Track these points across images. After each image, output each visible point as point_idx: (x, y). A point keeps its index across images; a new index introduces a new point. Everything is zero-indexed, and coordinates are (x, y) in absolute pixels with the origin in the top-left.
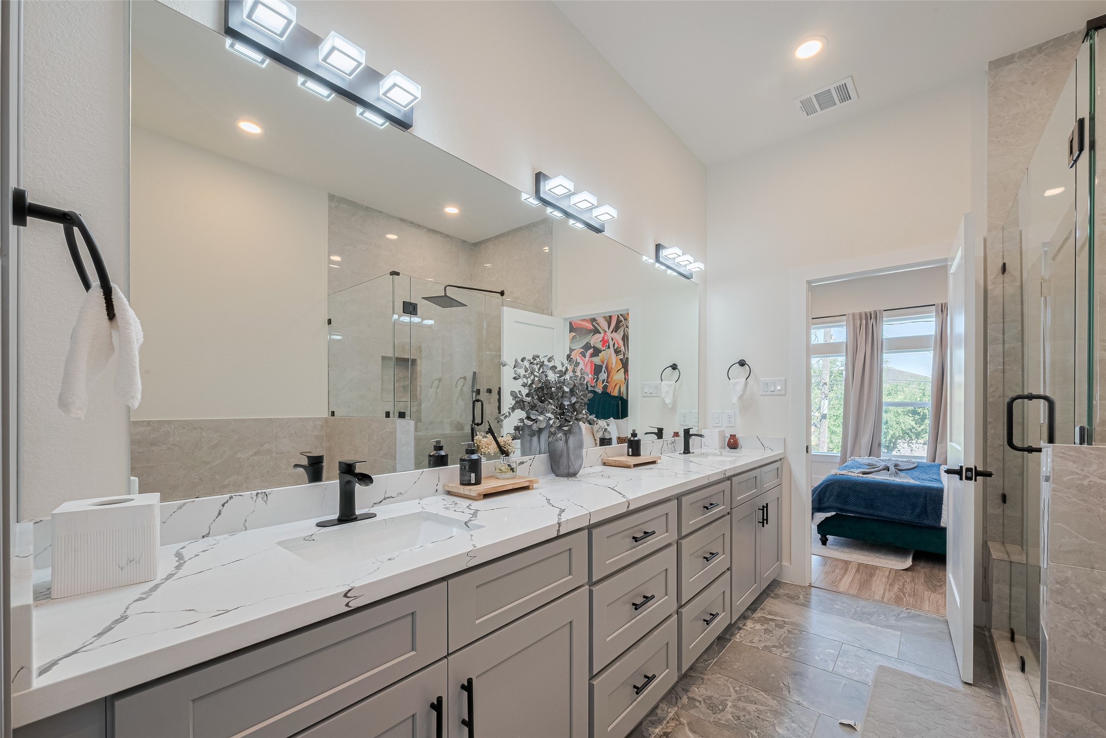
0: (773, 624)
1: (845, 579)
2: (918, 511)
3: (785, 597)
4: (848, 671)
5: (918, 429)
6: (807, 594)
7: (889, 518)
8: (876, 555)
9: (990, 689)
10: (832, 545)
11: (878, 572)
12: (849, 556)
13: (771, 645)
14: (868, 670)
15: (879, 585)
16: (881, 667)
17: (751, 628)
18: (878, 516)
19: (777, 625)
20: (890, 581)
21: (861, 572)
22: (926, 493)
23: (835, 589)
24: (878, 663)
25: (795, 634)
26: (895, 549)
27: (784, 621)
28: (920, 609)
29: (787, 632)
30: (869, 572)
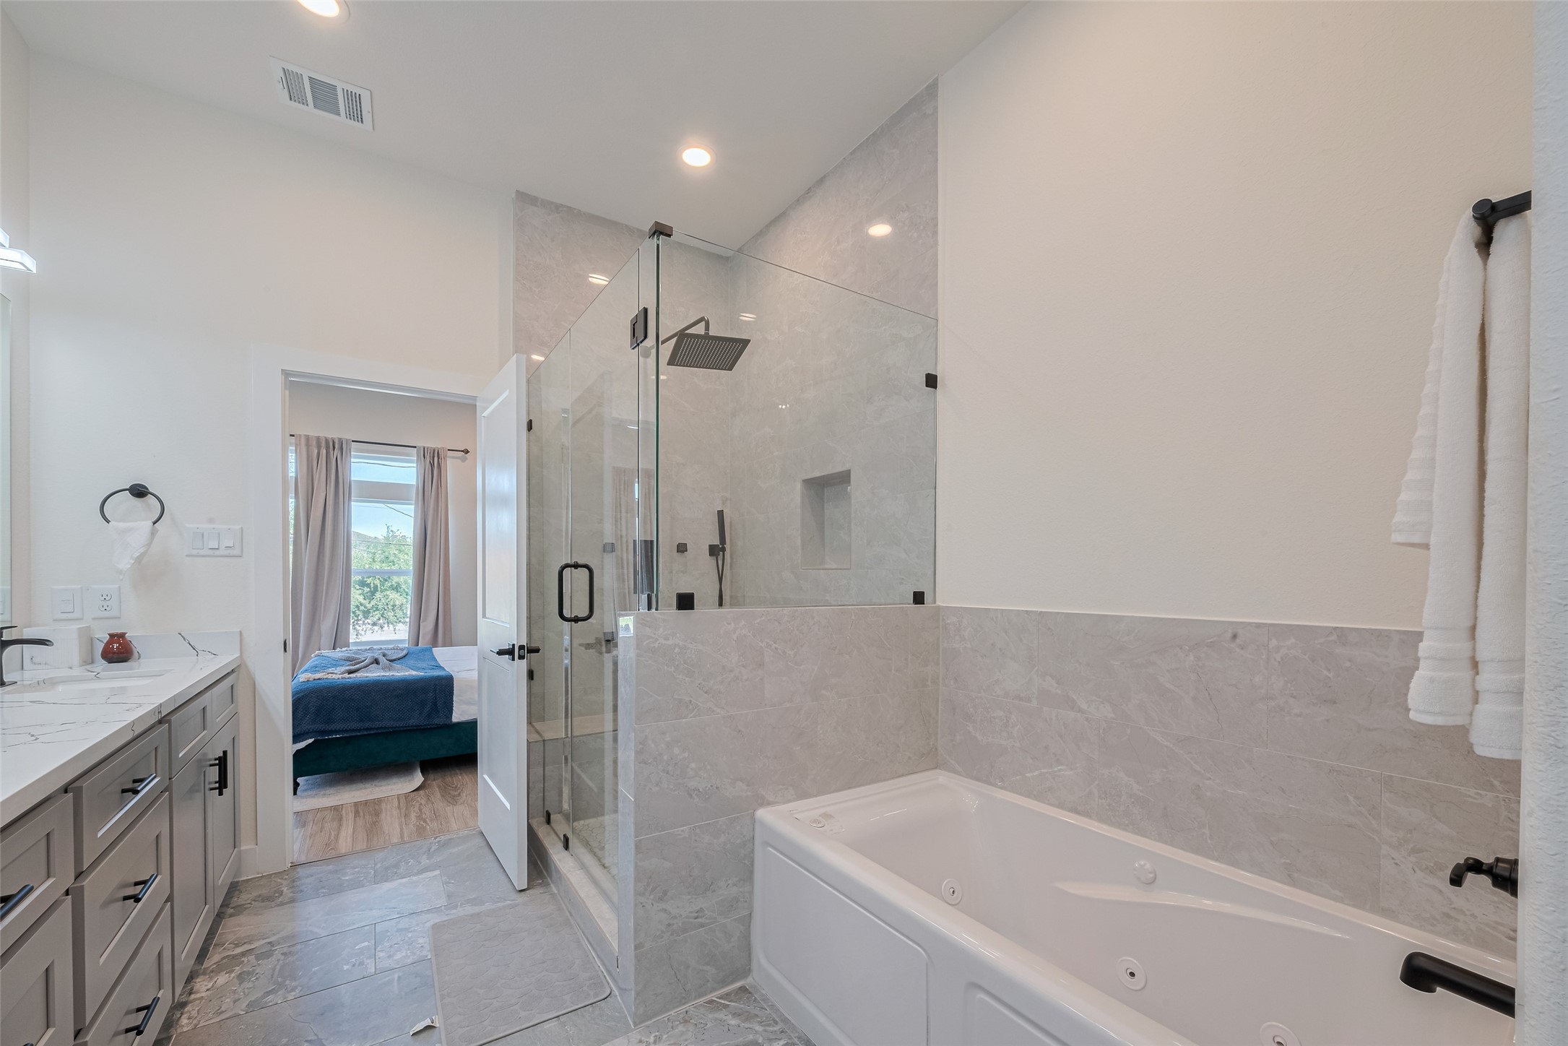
0: (252, 958)
1: (343, 834)
2: (427, 709)
3: (256, 903)
4: (395, 958)
5: (367, 605)
6: (294, 881)
7: (392, 728)
8: (374, 783)
9: (541, 884)
10: (305, 790)
11: (383, 805)
12: (337, 798)
13: (259, 994)
14: (421, 940)
15: (391, 822)
16: (434, 926)
17: (208, 990)
18: (378, 728)
19: (258, 958)
20: (403, 811)
21: (362, 814)
22: (436, 685)
23: (333, 854)
24: (428, 924)
25: (297, 952)
26: (396, 767)
27: (270, 943)
28: (448, 831)
29: (283, 957)
30: (371, 810)
